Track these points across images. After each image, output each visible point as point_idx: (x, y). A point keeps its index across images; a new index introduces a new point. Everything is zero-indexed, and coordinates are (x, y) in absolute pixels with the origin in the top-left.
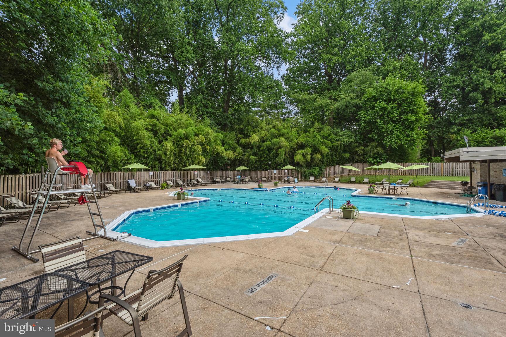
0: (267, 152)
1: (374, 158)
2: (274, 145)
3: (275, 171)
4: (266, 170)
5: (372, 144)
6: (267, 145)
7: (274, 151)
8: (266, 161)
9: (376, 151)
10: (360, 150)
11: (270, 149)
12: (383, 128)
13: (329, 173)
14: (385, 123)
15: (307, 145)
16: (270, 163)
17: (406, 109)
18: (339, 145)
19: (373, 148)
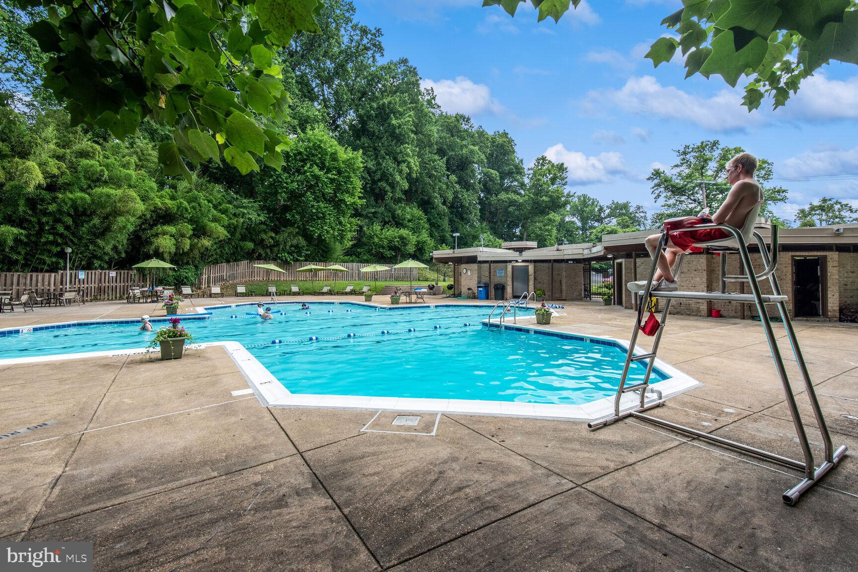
0: (69, 221)
1: (290, 253)
2: (98, 203)
3: (82, 275)
4: (53, 269)
5: (290, 229)
6: (73, 201)
7: (96, 221)
8: (58, 245)
9: (295, 242)
10: (268, 237)
11: (81, 214)
12: (313, 206)
13: (209, 277)
14: (315, 199)
15: (182, 215)
16: (69, 250)
17: (342, 185)
18: (240, 225)
19: (289, 237)
